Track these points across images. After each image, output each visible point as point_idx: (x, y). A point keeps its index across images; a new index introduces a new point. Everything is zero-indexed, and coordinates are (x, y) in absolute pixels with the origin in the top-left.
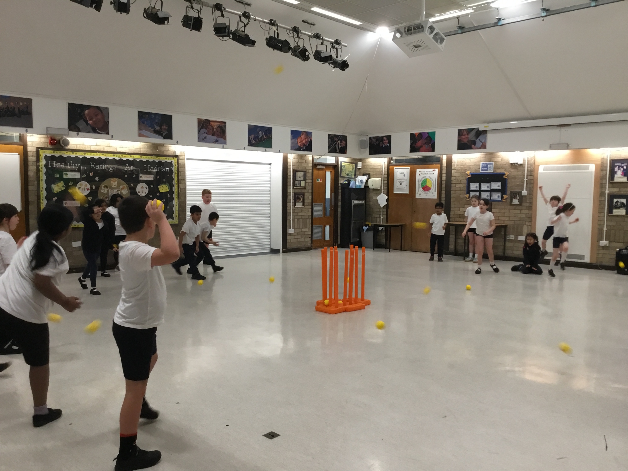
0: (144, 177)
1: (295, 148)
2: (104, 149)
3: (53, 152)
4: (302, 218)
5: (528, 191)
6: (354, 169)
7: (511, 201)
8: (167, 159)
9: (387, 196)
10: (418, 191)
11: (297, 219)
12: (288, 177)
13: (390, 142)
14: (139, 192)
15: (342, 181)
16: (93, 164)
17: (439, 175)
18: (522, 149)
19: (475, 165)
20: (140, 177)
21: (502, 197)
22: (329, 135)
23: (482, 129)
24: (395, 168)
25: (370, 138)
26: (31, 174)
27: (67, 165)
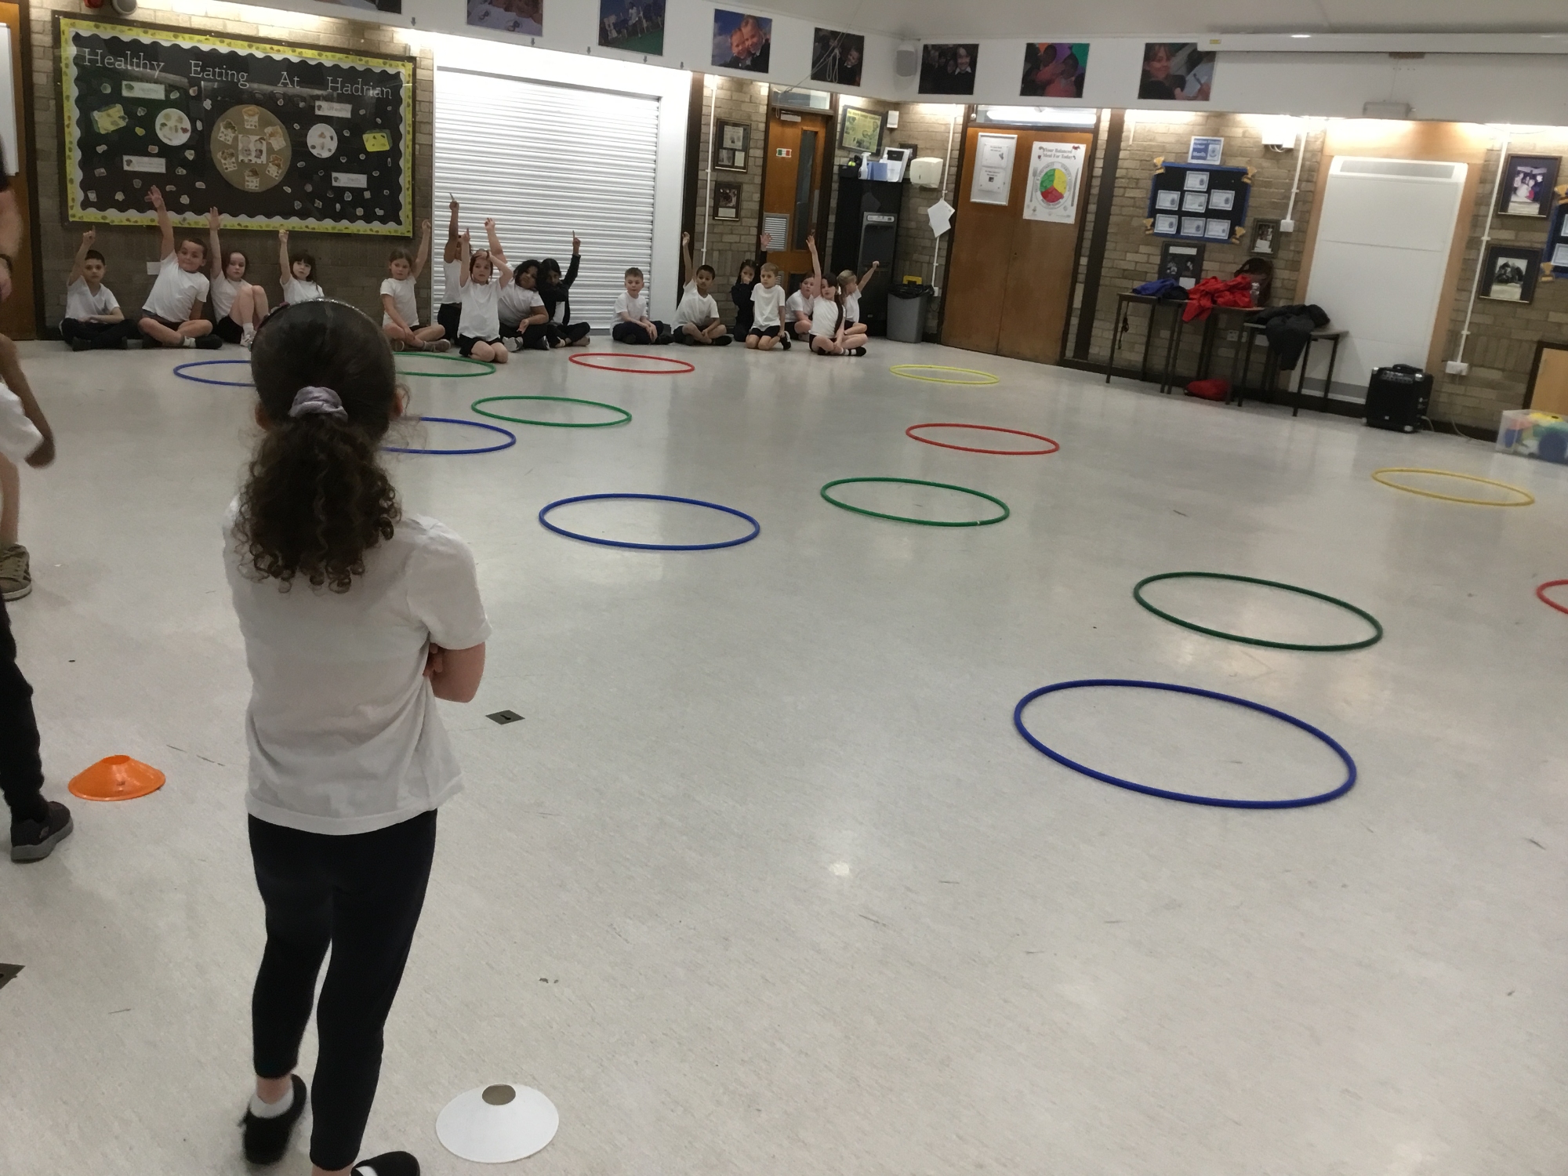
0: (326, 109)
1: (724, 60)
2: (225, 26)
3: (97, 27)
4: (730, 250)
5: (1296, 221)
6: (878, 130)
7: (1253, 245)
8: (387, 65)
9: (953, 207)
10: (1031, 201)
11: (719, 251)
12: (703, 137)
13: (973, 64)
14: (314, 147)
15: (841, 160)
16: (196, 65)
17: (1087, 164)
18: (1296, 112)
19: (1178, 142)
20: (316, 108)
21: (1232, 233)
22: (817, 30)
23: (1203, 47)
24: (980, 134)
25: (926, 47)
26: (41, 79)
27: (132, 65)
